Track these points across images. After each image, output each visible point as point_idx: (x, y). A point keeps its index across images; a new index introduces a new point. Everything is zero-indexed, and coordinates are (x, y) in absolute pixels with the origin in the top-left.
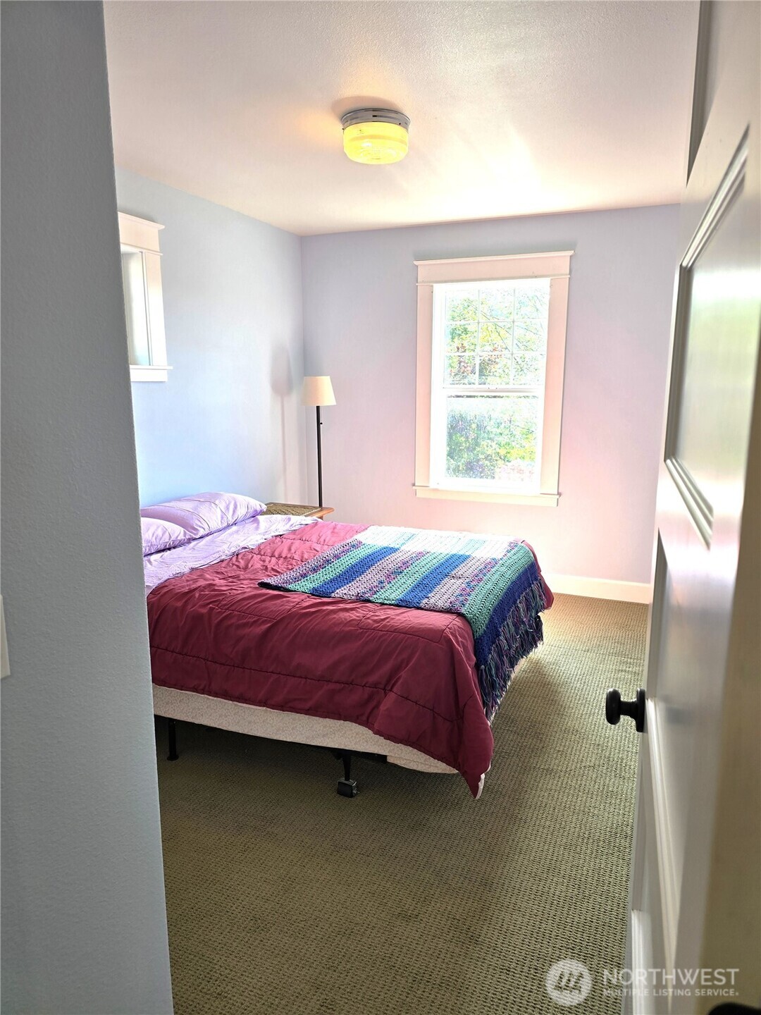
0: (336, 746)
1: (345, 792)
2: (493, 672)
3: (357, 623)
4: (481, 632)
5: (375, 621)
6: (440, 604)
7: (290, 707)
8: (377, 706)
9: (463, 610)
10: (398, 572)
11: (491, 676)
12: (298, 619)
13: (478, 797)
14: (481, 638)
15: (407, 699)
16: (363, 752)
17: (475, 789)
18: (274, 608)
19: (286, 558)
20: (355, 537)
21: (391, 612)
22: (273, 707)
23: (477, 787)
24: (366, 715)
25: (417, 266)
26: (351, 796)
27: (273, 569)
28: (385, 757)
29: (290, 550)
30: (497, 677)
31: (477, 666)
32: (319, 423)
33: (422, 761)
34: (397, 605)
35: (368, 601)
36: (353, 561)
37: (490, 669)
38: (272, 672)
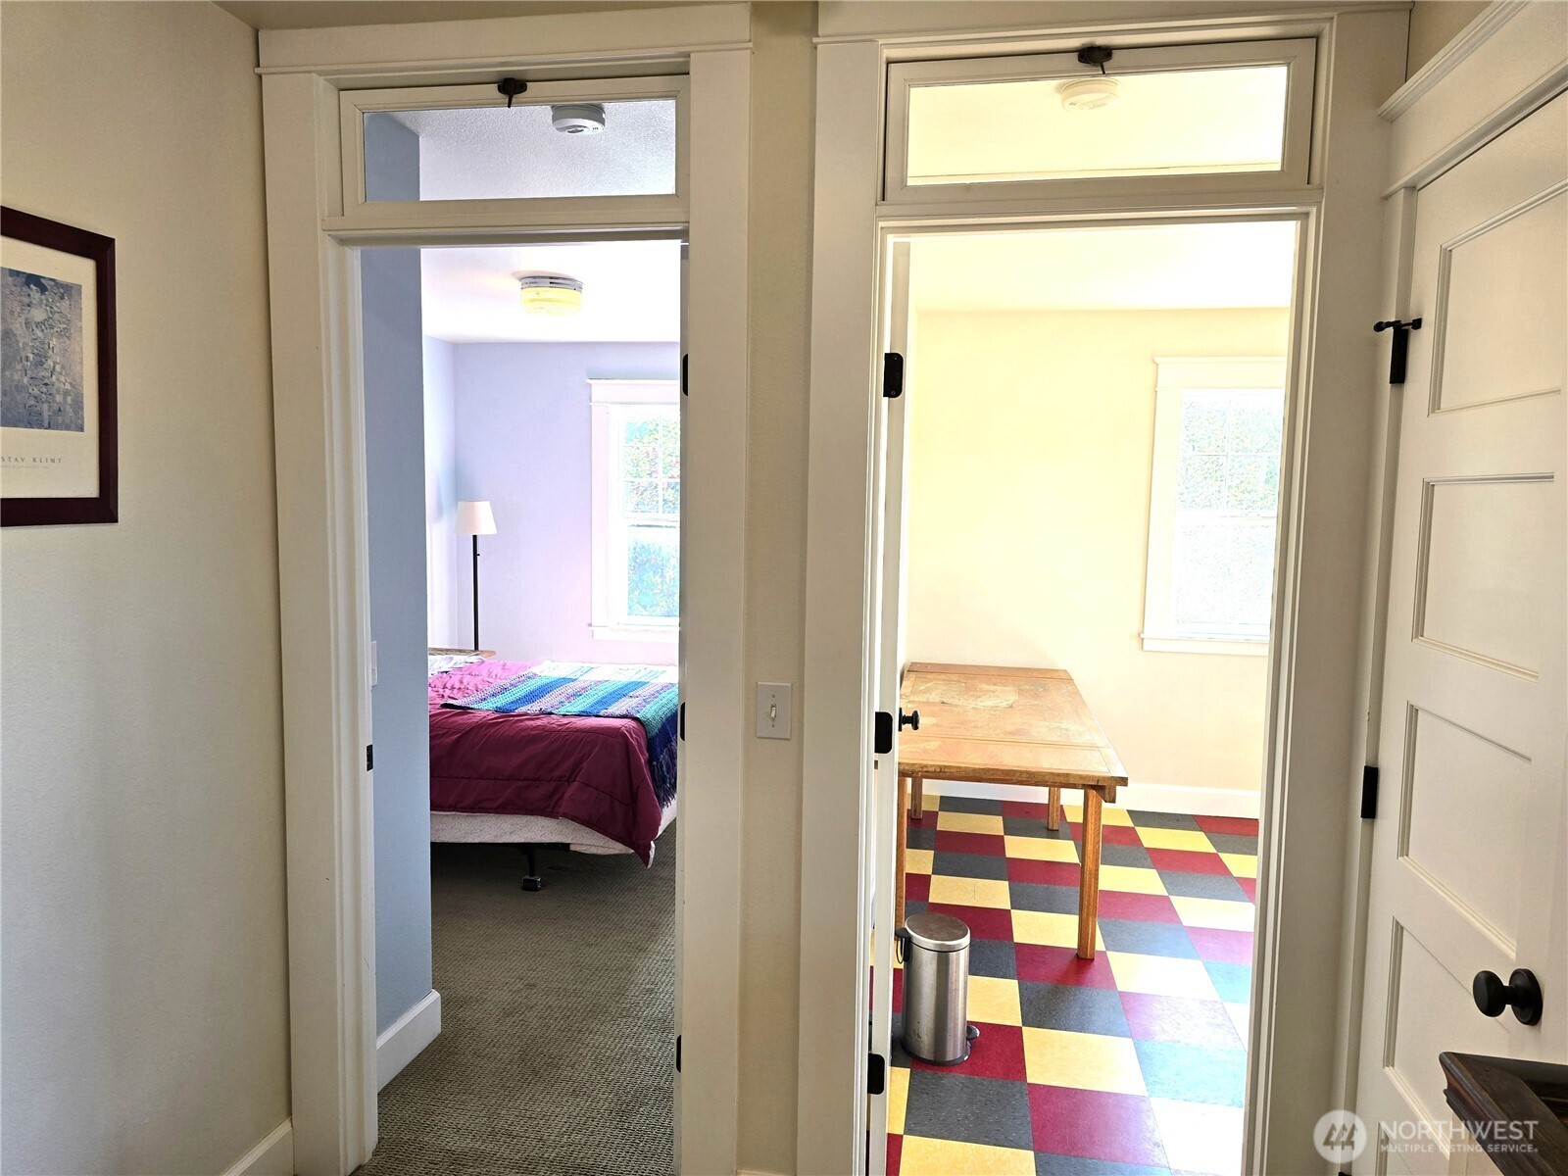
0: (523, 841)
1: (530, 887)
2: (665, 769)
3: (543, 728)
4: (654, 733)
5: (559, 725)
6: (617, 713)
7: (480, 808)
8: (561, 797)
9: (638, 716)
10: (576, 695)
11: (663, 772)
12: (487, 728)
13: (649, 866)
14: (653, 738)
15: (588, 785)
16: (548, 844)
17: (646, 862)
18: (461, 722)
19: (460, 688)
20: (531, 670)
21: (573, 720)
22: (463, 810)
23: (649, 856)
24: (551, 807)
25: (591, 385)
26: (535, 889)
27: (449, 697)
28: (568, 845)
29: (461, 682)
30: (668, 773)
31: (649, 762)
32: (475, 555)
33: (602, 844)
34: (579, 715)
35: (552, 714)
36: (532, 688)
37: (662, 766)
38: (462, 778)
